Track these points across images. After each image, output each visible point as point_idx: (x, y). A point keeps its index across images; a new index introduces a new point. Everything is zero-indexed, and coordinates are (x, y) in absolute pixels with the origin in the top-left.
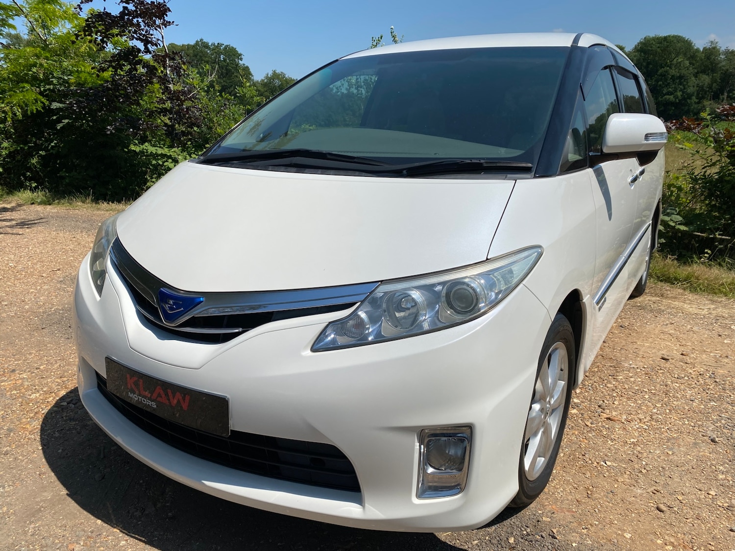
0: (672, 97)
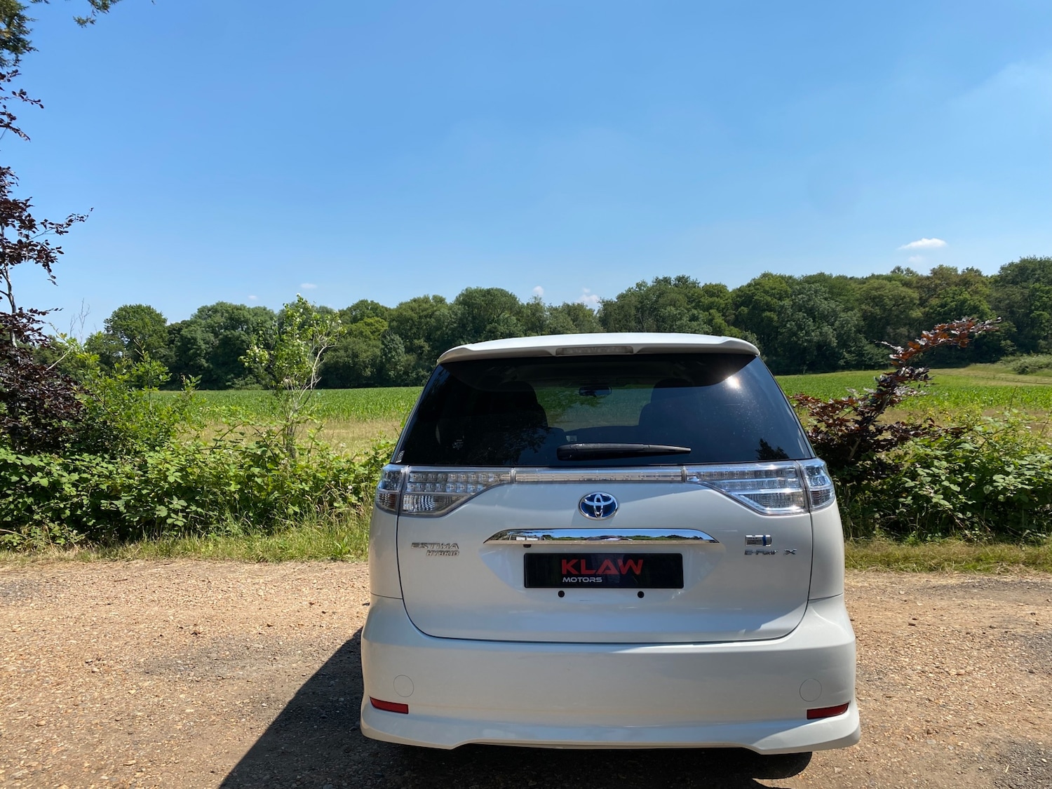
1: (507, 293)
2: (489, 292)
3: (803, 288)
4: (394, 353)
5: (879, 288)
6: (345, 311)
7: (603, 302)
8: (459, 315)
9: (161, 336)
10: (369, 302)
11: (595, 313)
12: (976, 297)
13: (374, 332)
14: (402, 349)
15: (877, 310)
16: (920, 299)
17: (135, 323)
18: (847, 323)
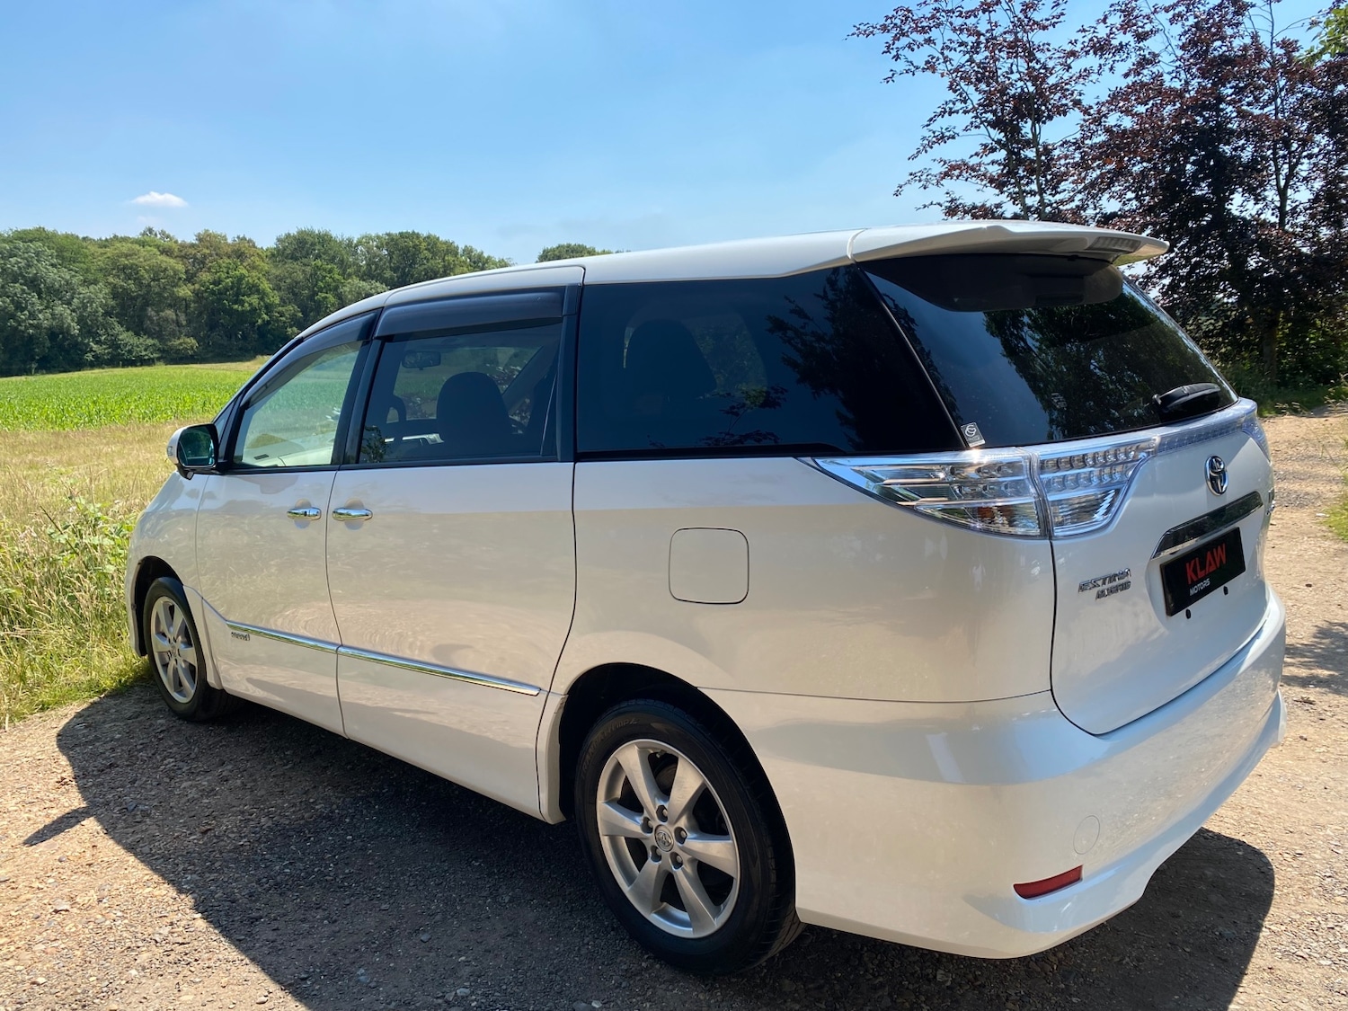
3: (15, 248)
5: (130, 255)
12: (254, 273)
15: (131, 285)
16: (187, 272)
18: (91, 301)
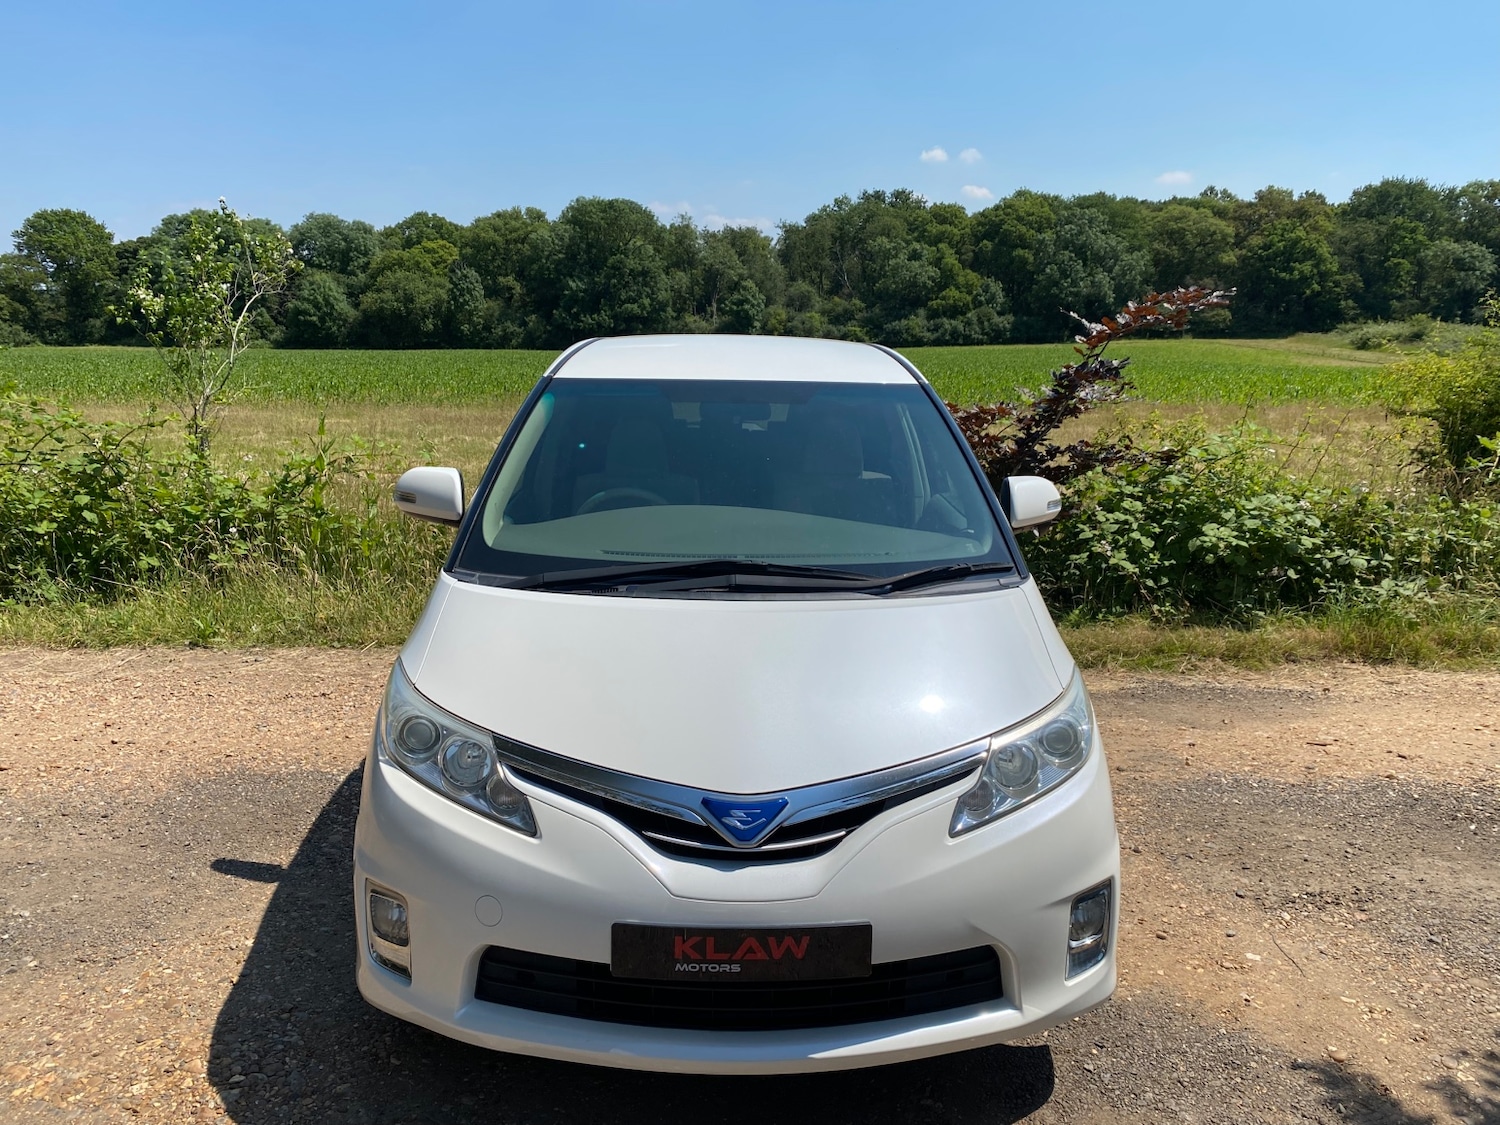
0: (635, 306)
1: (640, 207)
2: (611, 204)
3: (1073, 214)
4: (467, 297)
5: (1180, 219)
6: (394, 229)
7: (784, 226)
8: (567, 240)
9: (106, 260)
10: (430, 215)
11: (773, 243)
12: (1314, 236)
13: (438, 263)
14: (479, 291)
15: (1175, 252)
16: (1237, 235)
17: (62, 238)
18: (1131, 268)
